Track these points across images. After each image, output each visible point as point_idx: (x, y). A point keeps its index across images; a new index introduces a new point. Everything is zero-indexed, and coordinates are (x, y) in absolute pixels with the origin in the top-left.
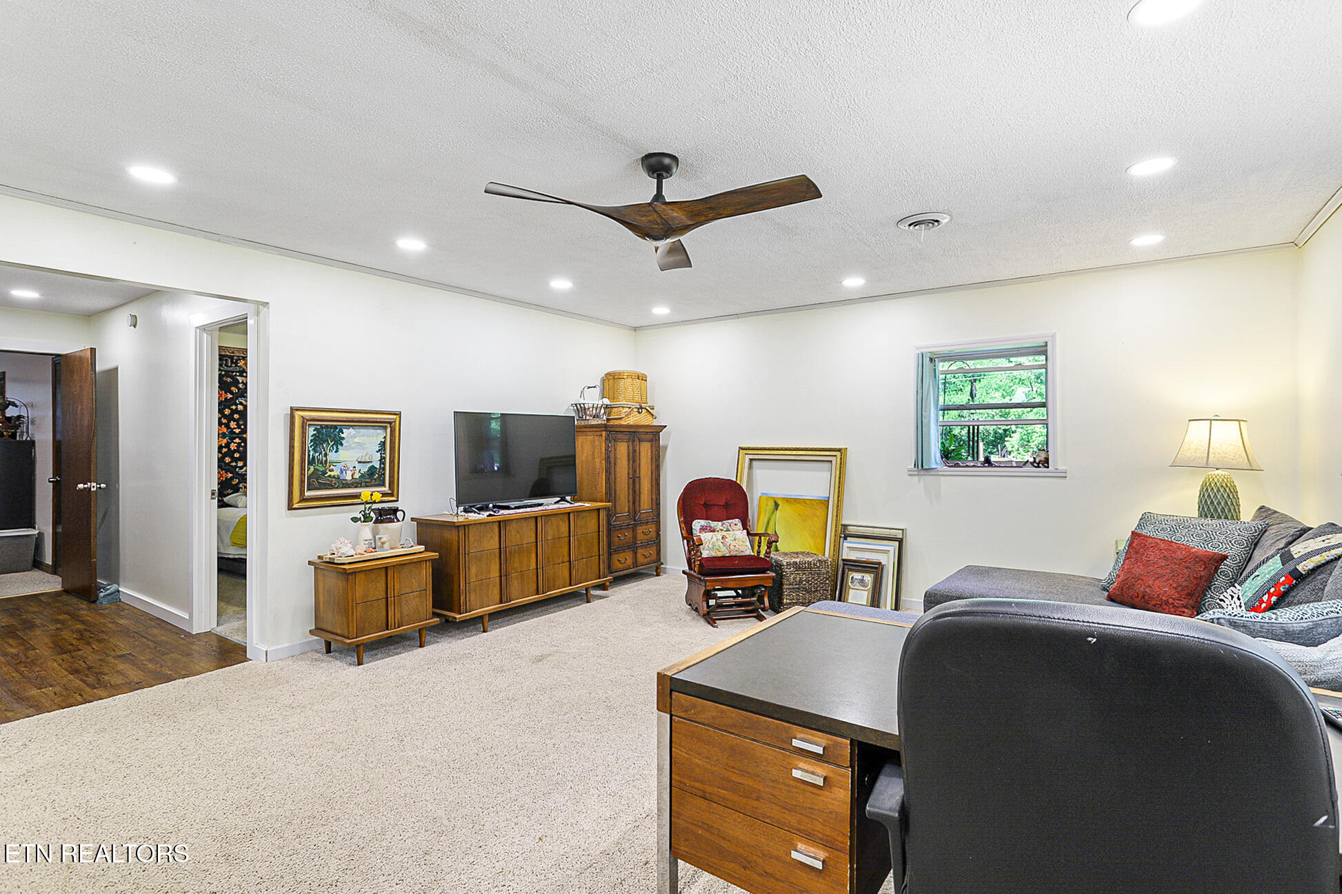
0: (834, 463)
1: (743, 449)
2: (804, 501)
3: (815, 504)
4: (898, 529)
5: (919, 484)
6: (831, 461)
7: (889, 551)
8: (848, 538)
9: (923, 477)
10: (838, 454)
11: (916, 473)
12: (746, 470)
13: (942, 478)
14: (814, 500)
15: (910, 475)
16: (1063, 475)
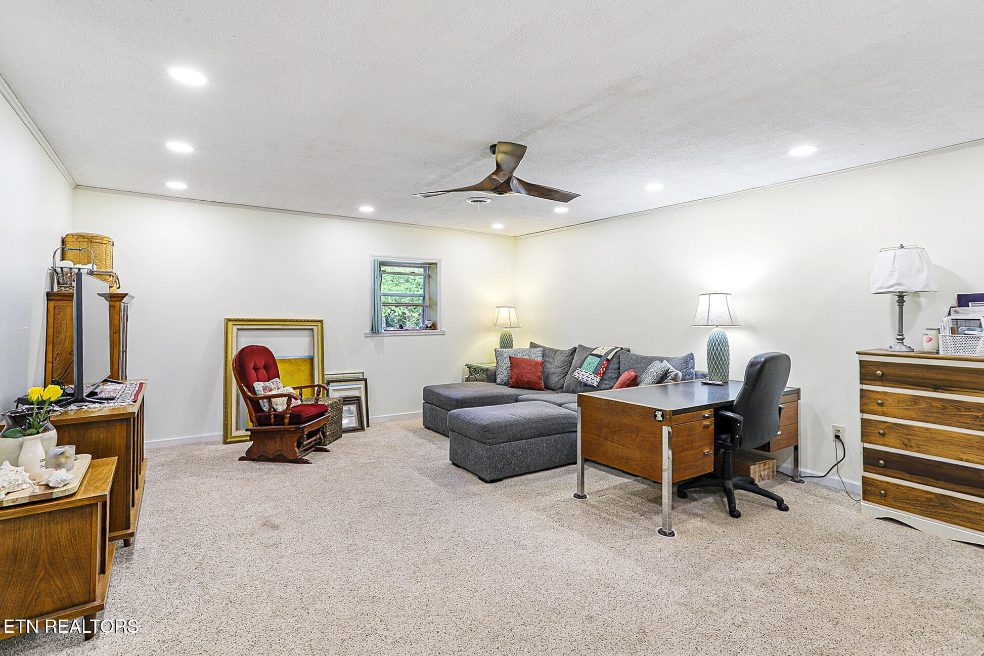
0: (315, 330)
1: (230, 320)
2: (290, 360)
3: (299, 362)
4: (360, 373)
5: (372, 342)
6: (312, 330)
7: (360, 387)
8: (330, 384)
9: (374, 338)
10: (319, 324)
11: (370, 335)
12: (235, 338)
13: (385, 338)
14: (298, 359)
15: (366, 337)
16: (443, 333)
